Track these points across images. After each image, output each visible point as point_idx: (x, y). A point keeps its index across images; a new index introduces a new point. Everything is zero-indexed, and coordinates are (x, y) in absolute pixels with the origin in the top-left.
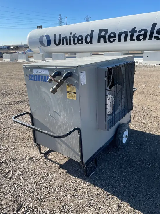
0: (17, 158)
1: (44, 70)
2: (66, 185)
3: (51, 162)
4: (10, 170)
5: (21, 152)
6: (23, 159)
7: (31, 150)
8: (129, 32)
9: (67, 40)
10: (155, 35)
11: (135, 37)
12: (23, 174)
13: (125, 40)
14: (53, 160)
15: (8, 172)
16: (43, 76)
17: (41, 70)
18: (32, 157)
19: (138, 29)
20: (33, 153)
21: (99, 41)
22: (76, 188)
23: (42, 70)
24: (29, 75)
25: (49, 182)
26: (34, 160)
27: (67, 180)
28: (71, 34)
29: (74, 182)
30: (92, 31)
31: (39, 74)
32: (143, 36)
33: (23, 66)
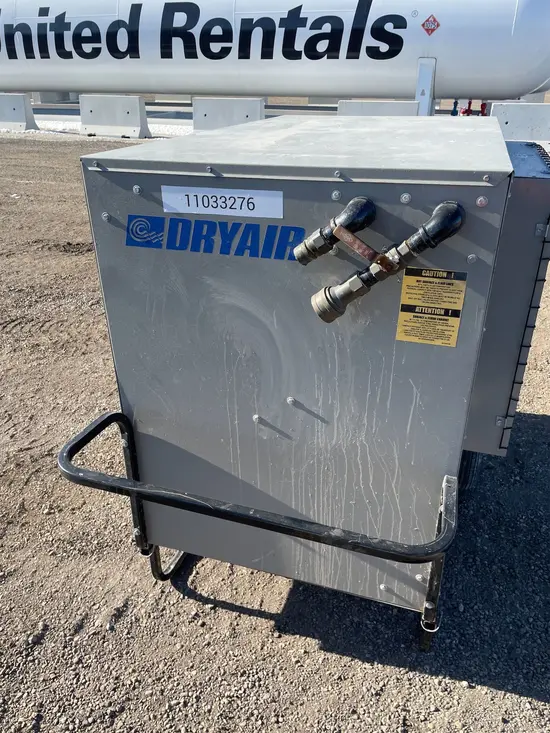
0: (46, 628)
1: (247, 194)
2: (354, 712)
3: (221, 611)
4: (41, 705)
5: (49, 586)
6: (79, 628)
7: (98, 570)
8: (277, 23)
9: (27, 39)
10: (368, 40)
11: (299, 45)
12: (122, 710)
13: (267, 54)
14: (224, 597)
15: (39, 718)
16: (236, 226)
17: (228, 193)
18: (119, 604)
19: (310, 14)
20: (112, 582)
21: (166, 52)
22: (405, 719)
23: (237, 193)
24: (131, 218)
25: (274, 719)
26: (137, 620)
27: (347, 688)
28: (44, 12)
29: (382, 690)
30: (136, 9)
31: (210, 211)
32: (328, 41)
33: (86, 163)
